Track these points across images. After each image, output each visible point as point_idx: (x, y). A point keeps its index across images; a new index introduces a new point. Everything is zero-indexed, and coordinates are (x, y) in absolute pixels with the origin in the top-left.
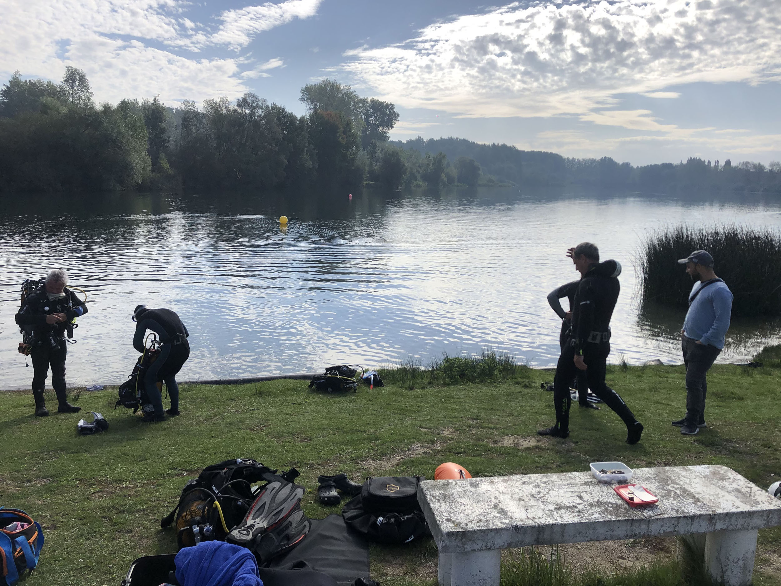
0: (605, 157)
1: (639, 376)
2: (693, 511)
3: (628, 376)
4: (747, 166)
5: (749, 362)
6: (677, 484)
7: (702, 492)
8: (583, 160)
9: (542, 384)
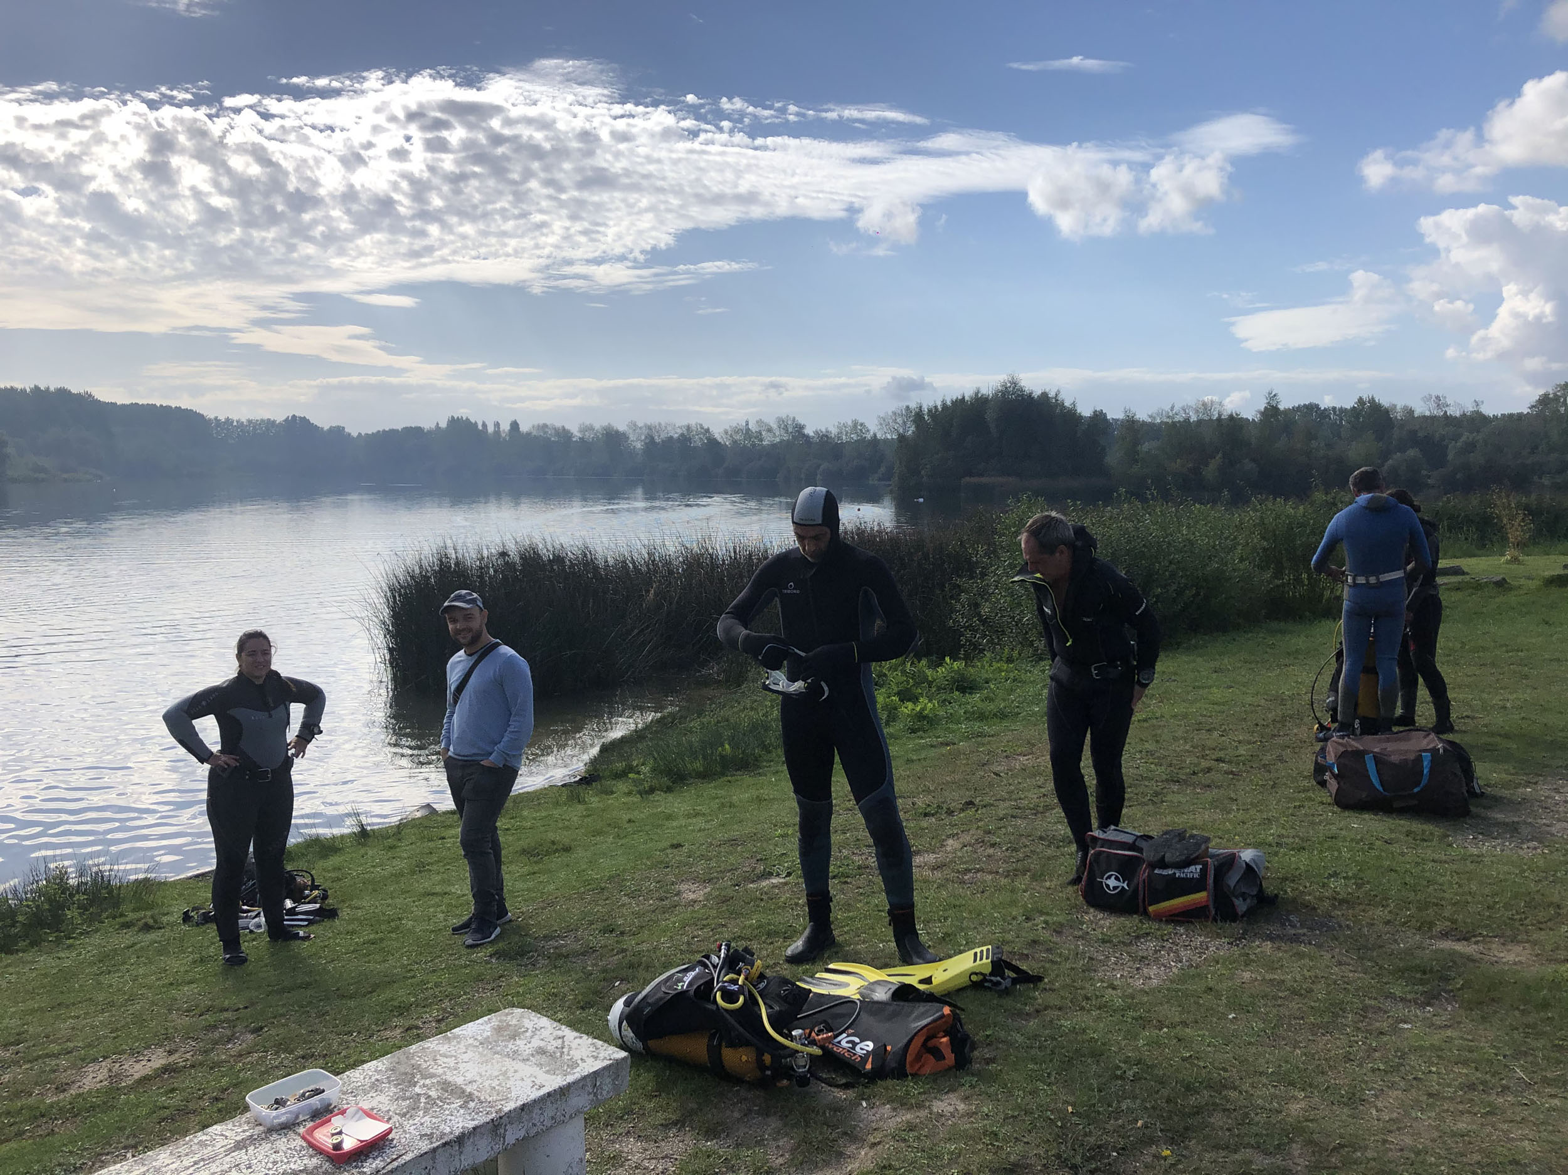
0: (294, 416)
1: (391, 848)
2: (460, 1125)
3: (370, 853)
4: (545, 433)
5: (579, 777)
6: (433, 1076)
7: (477, 1078)
8: (250, 421)
9: (186, 913)
